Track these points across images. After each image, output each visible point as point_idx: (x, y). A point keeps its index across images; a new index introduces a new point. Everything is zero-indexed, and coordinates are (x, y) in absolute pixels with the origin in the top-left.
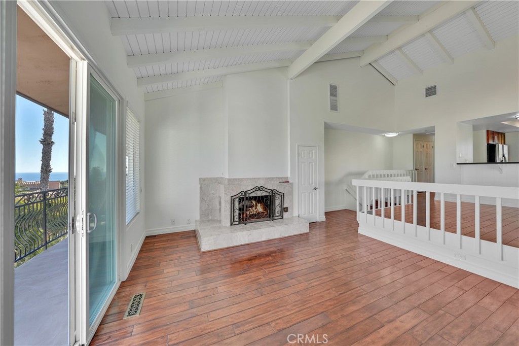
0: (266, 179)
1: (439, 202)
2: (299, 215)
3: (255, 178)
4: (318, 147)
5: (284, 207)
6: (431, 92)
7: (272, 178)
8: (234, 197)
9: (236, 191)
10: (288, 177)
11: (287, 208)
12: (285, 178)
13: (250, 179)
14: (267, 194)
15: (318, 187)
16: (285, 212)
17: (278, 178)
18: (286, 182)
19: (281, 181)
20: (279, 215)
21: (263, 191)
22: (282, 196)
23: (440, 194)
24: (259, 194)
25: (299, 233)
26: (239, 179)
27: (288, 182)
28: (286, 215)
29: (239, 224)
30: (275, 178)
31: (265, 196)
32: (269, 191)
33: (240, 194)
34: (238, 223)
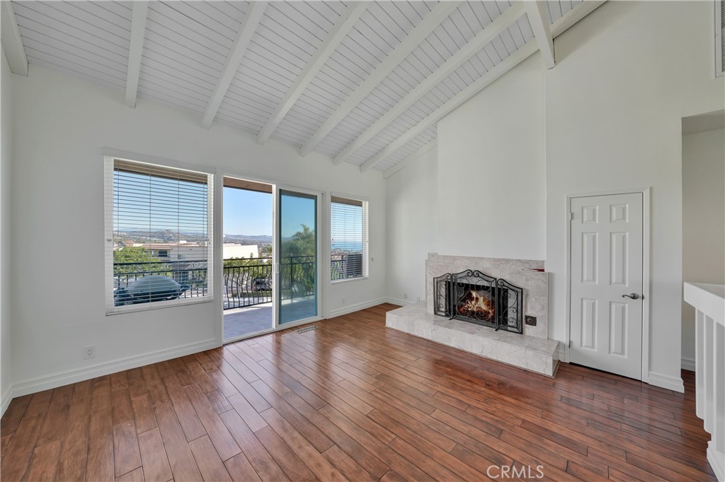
0: (494, 260)
3: (474, 258)
4: (646, 193)
5: (526, 315)
8: (439, 279)
9: (442, 271)
10: (544, 262)
11: (533, 318)
12: (536, 262)
13: (468, 258)
14: (487, 284)
15: (644, 293)
16: (528, 323)
17: (520, 260)
18: (537, 270)
19: (526, 266)
20: (512, 324)
21: (479, 278)
25: (524, 366)
27: (543, 270)
29: (447, 316)
30: (512, 260)
31: (483, 286)
32: (491, 280)
33: (445, 277)
34: (445, 314)
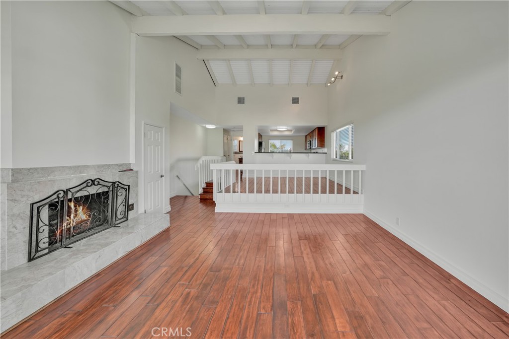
1: (246, 178)
2: (145, 211)
4: (164, 129)
5: (130, 204)
6: (241, 100)
7: (109, 166)
8: (39, 204)
9: (44, 191)
10: (130, 164)
11: (133, 205)
12: (126, 165)
14: (106, 189)
15: (163, 174)
16: (131, 210)
17: (117, 165)
18: (128, 170)
19: (121, 169)
20: (122, 216)
21: (99, 186)
22: (128, 189)
23: (246, 170)
24: (93, 190)
26: (43, 169)
27: (132, 170)
28: (131, 214)
29: (50, 252)
30: (112, 165)
31: (103, 192)
32: (110, 184)
33: (55, 196)
34: (47, 251)
